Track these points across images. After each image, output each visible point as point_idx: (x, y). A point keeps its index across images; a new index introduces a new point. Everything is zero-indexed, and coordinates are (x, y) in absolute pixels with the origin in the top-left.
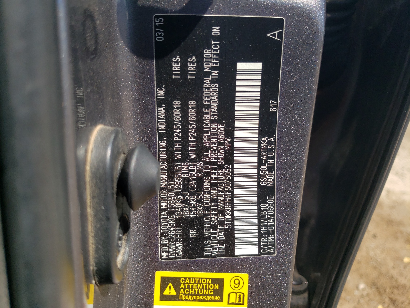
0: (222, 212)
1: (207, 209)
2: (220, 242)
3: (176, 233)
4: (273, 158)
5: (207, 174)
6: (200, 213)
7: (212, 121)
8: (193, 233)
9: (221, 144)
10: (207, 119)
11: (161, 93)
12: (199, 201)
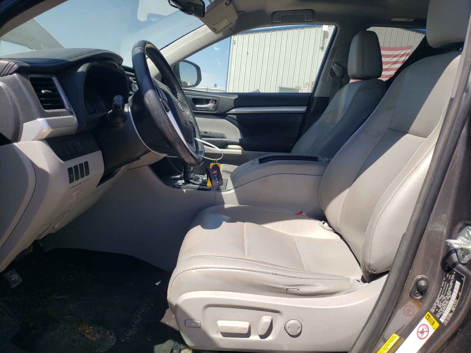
0: (443, 310)
1: (442, 307)
2: (439, 315)
3: (435, 308)
4: (456, 305)
5: (445, 300)
6: (440, 307)
7: (450, 290)
8: (437, 310)
9: (449, 296)
10: (449, 289)
11: (444, 279)
12: (441, 304)
